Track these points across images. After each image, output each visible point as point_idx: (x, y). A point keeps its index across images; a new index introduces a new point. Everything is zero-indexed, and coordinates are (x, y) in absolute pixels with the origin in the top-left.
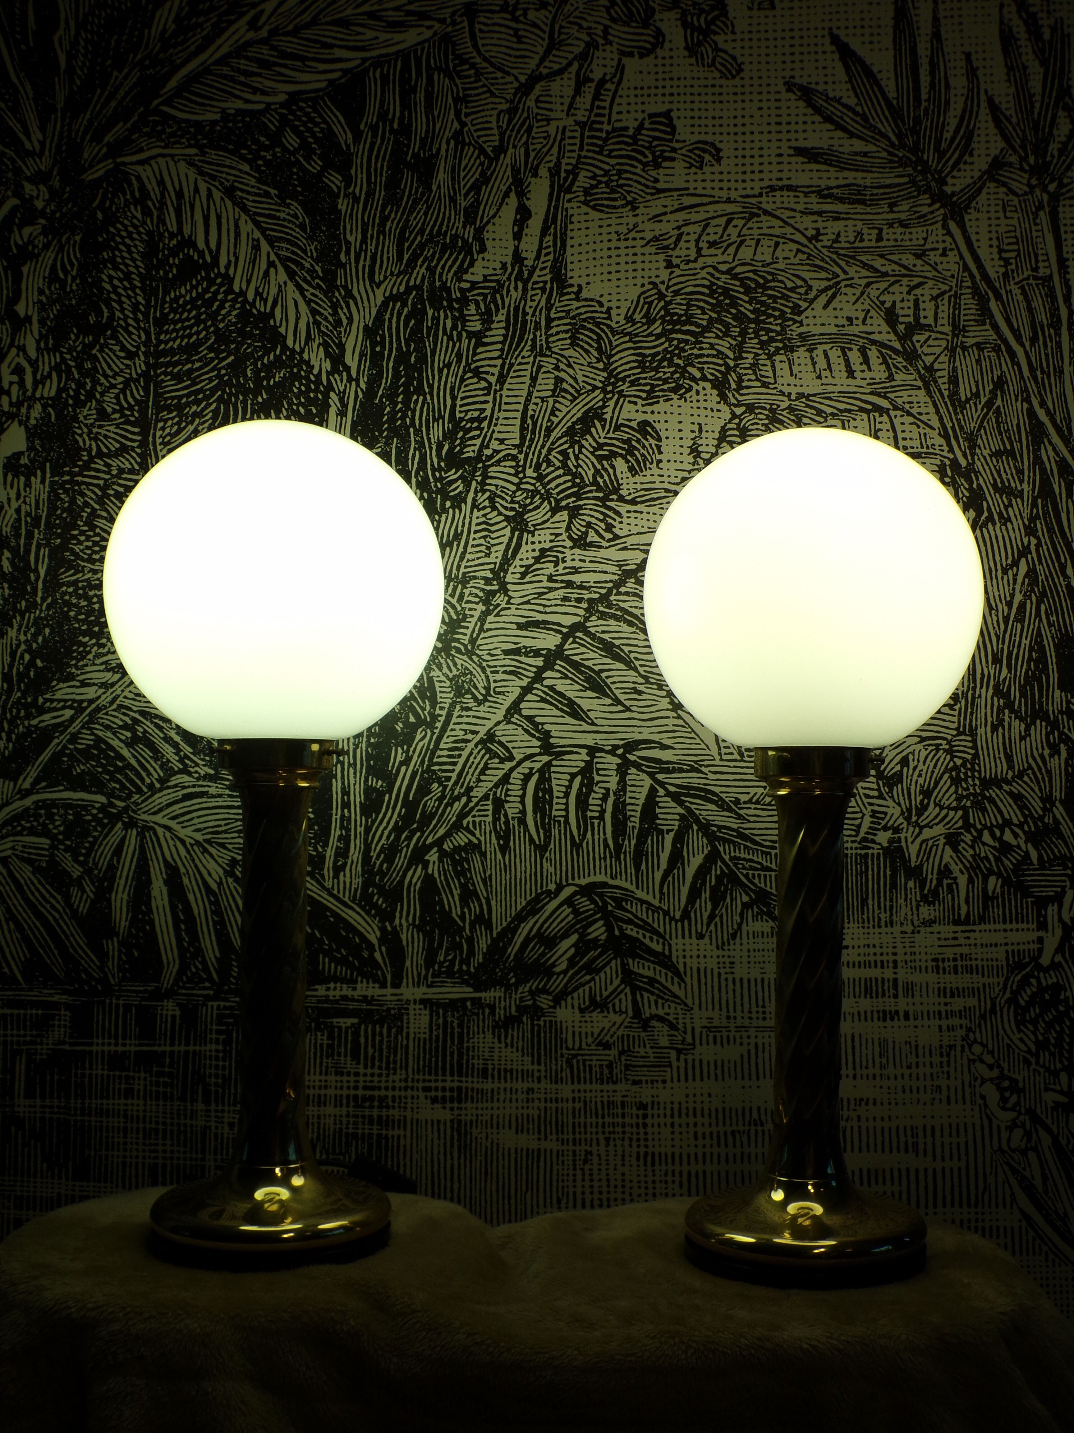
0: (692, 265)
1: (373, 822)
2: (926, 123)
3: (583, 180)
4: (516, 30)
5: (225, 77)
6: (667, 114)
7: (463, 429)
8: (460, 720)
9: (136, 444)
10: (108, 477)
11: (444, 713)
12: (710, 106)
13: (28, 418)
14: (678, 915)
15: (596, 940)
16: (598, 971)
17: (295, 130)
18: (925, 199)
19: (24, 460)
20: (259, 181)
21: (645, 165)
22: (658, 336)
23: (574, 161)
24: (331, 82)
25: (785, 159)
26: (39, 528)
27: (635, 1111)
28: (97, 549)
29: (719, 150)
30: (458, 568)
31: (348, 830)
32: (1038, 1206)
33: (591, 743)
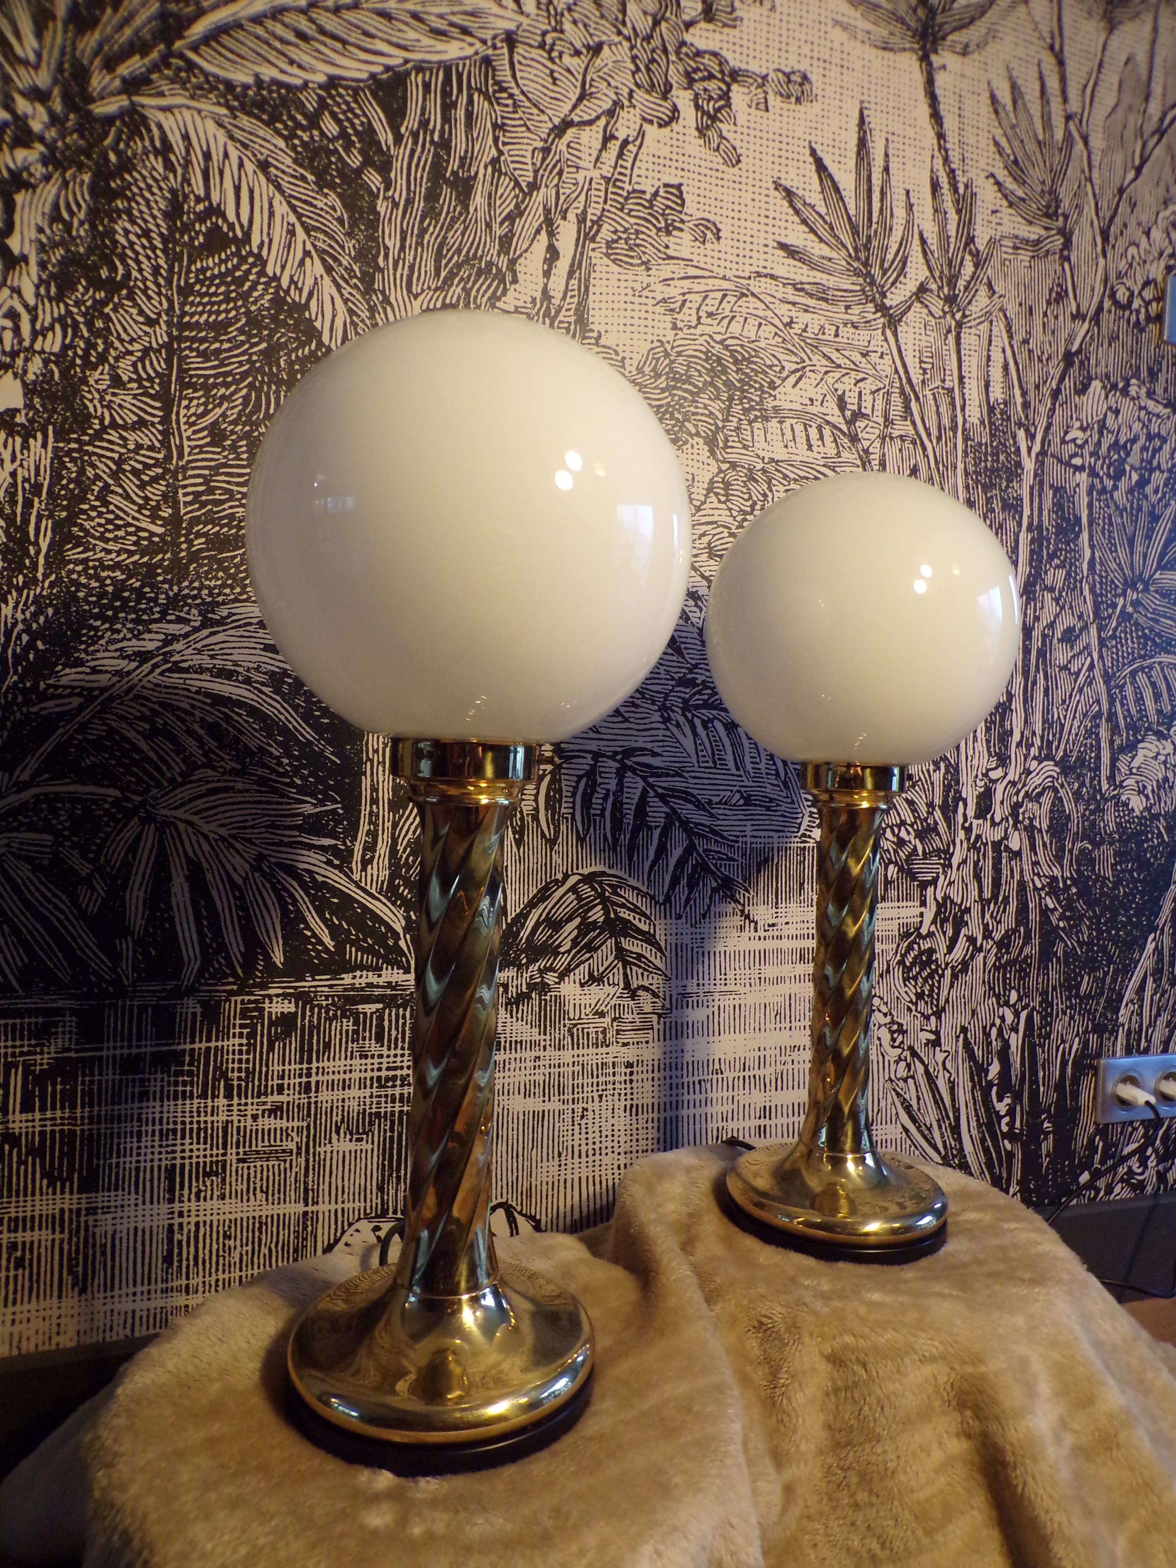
0: (692, 331)
1: (401, 817)
2: (875, 243)
3: (605, 233)
4: (552, 72)
5: (258, 38)
6: (679, 187)
9: (156, 420)
10: (124, 451)
12: (713, 187)
13: (25, 372)
14: (662, 900)
15: (595, 922)
16: (596, 949)
17: (334, 116)
18: (870, 307)
19: (20, 419)
20: (295, 161)
21: (659, 230)
22: (663, 390)
23: (598, 213)
24: (373, 76)
25: (769, 250)
26: (40, 497)
27: (624, 1070)
28: (111, 527)
29: (719, 230)
31: (376, 825)
32: (914, 1120)
33: (595, 749)
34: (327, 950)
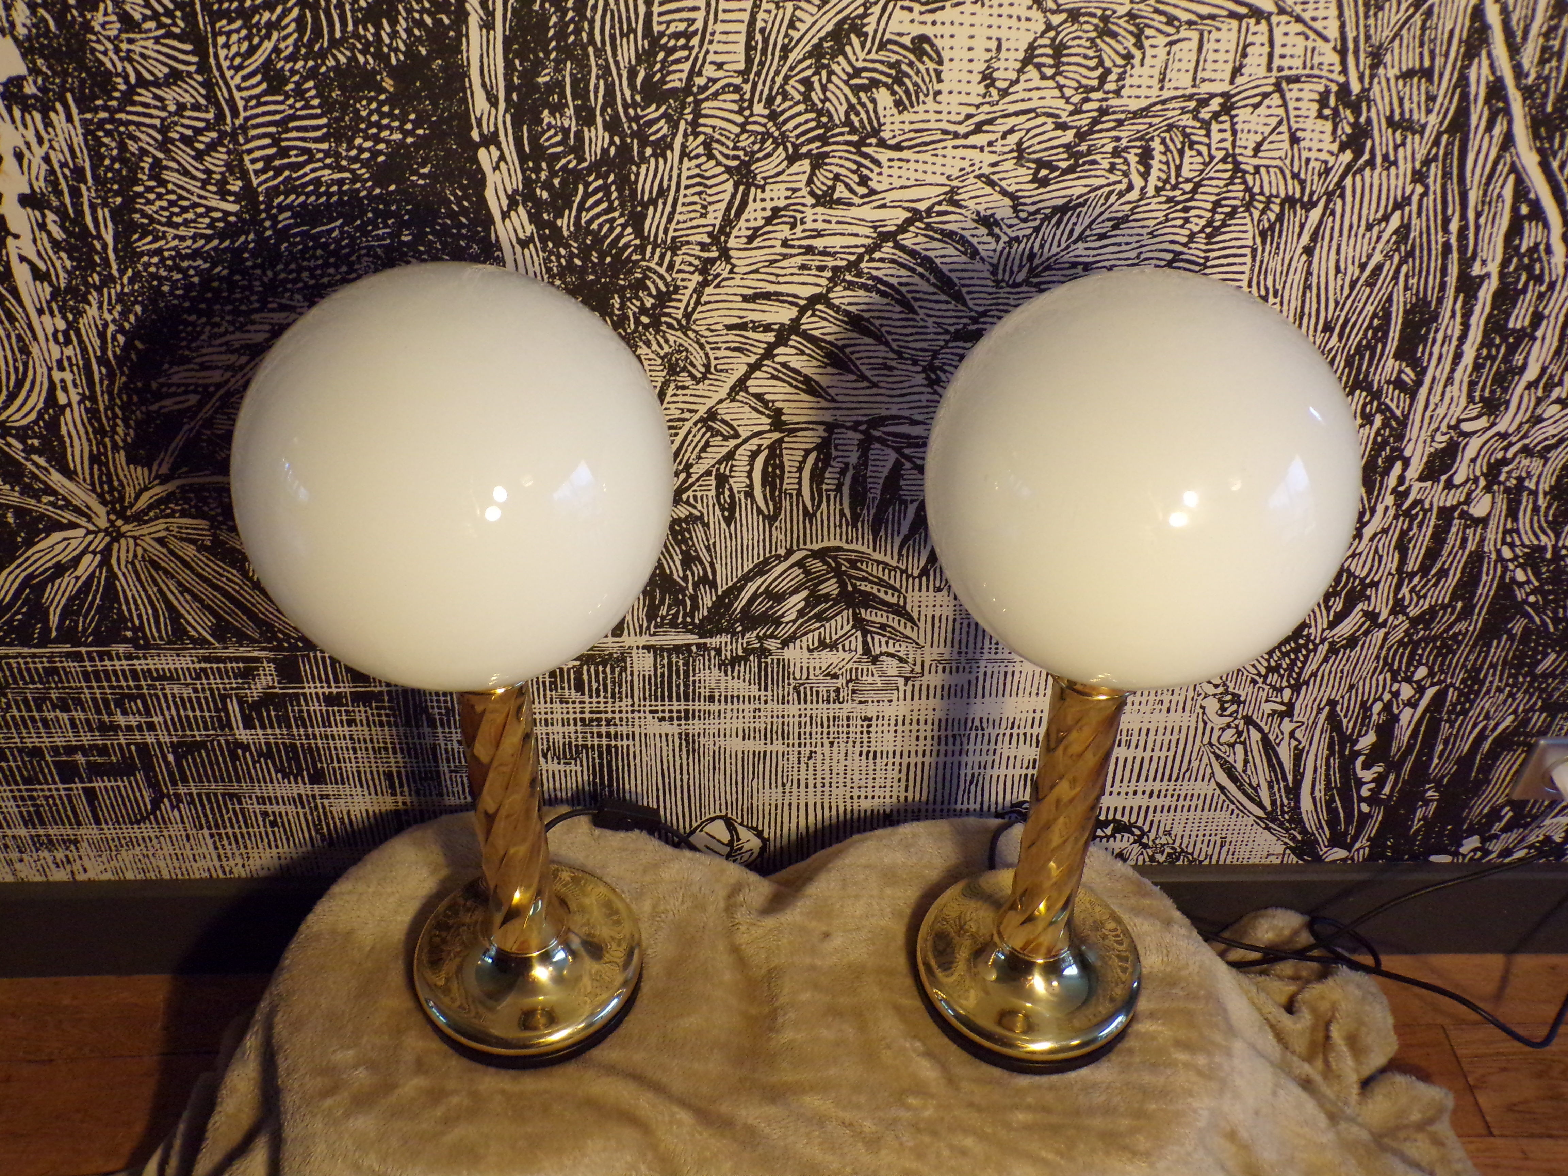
7: (664, 47)
8: (675, 399)
9: (192, 68)
10: (164, 114)
14: (916, 573)
15: (828, 595)
16: (828, 620)
19: (30, 89)
26: (86, 183)
27: (860, 722)
28: (176, 210)
30: (666, 232)
32: (1234, 779)
33: (829, 419)
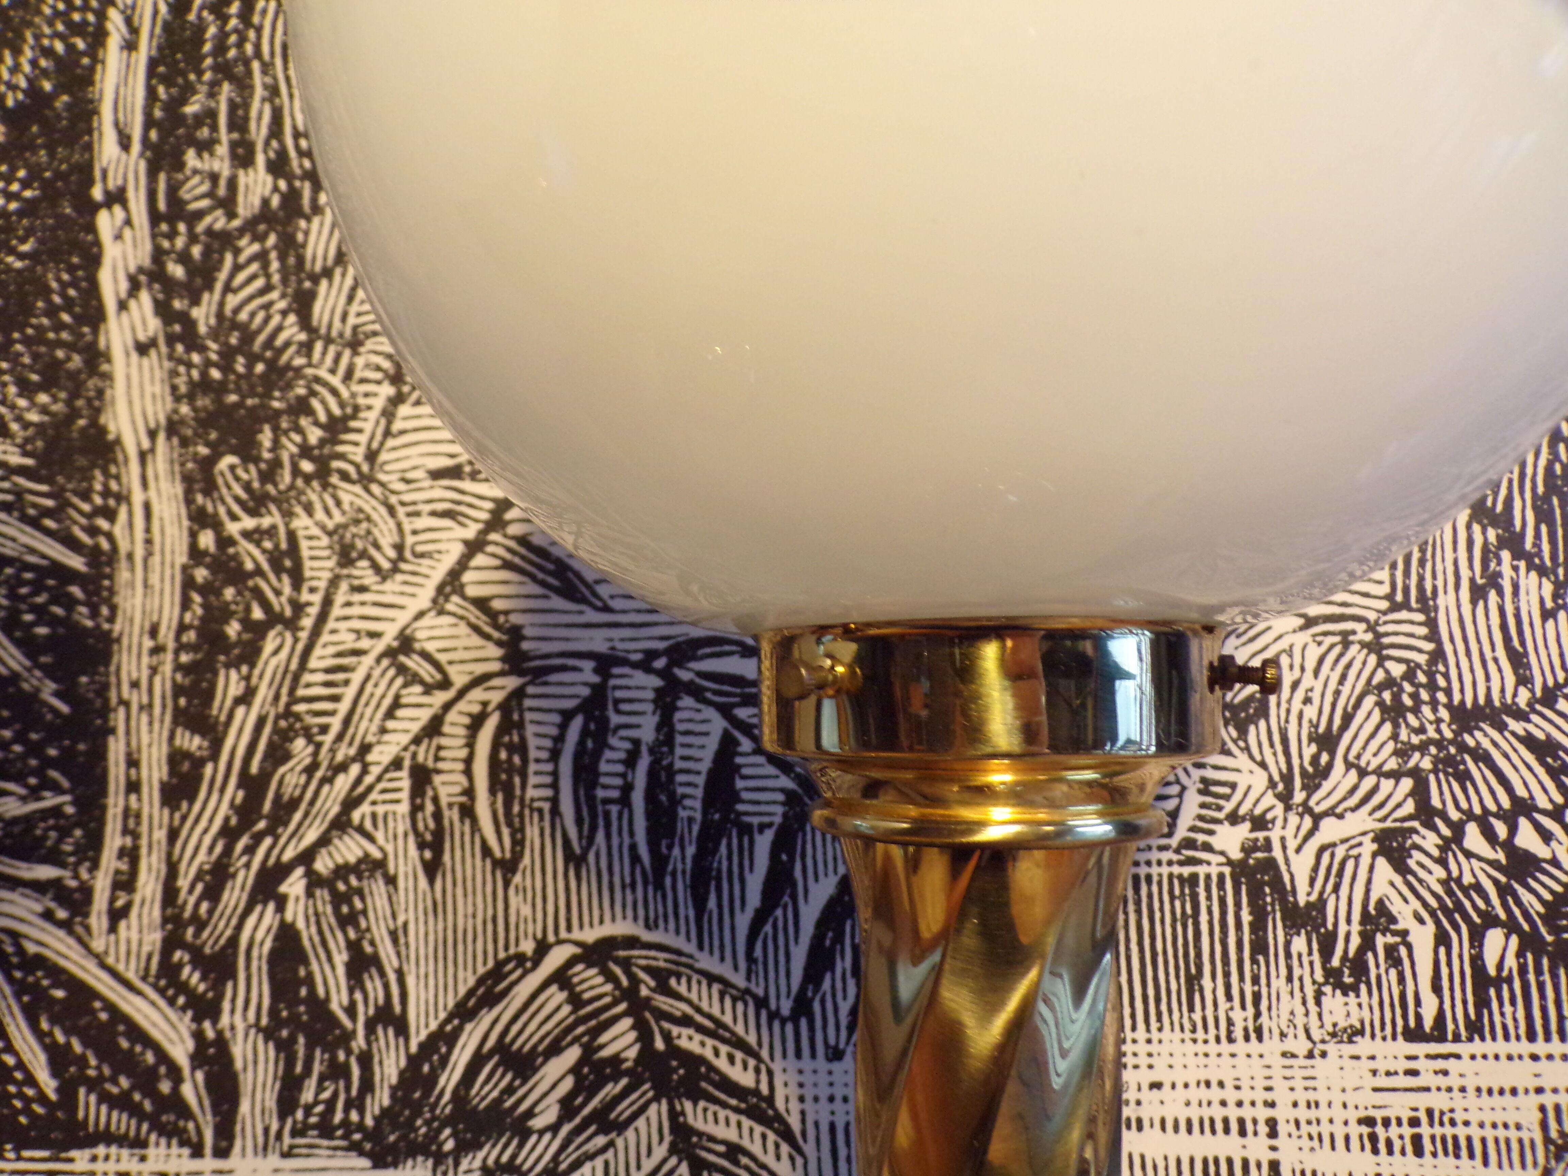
1: (184, 818)
8: (348, 611)
11: (317, 598)
14: (786, 1007)
15: (616, 1060)
16: (621, 1127)
30: (344, 318)
31: (136, 836)
33: (601, 647)
34: (42, 1098)
